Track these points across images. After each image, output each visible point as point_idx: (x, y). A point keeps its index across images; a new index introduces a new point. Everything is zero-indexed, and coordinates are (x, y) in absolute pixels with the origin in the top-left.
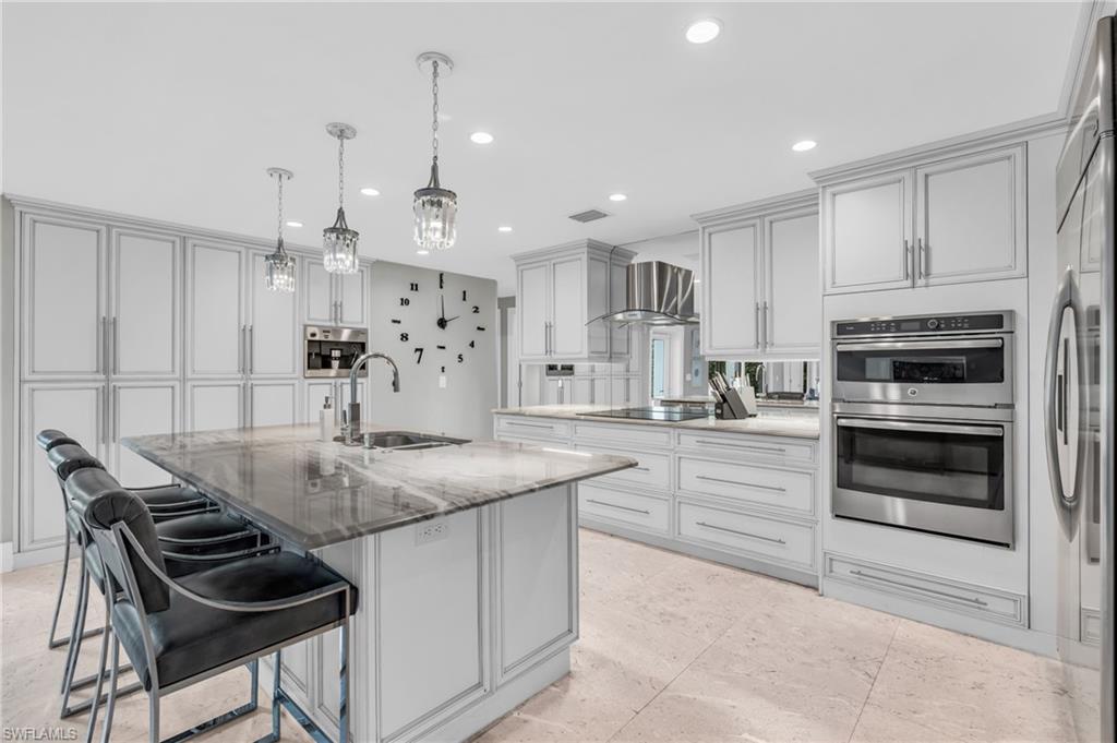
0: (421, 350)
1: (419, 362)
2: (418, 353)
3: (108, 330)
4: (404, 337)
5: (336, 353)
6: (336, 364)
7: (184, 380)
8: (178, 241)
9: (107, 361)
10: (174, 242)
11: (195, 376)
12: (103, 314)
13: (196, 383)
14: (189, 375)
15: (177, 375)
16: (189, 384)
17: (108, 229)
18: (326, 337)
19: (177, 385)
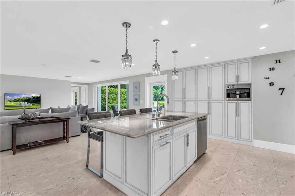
0: (283, 89)
1: (281, 94)
2: (282, 90)
3: (184, 90)
4: (272, 84)
5: (238, 93)
6: (238, 96)
8: (194, 69)
9: (184, 96)
11: (198, 100)
13: (198, 101)
15: (195, 99)
17: (184, 71)
18: (233, 87)
19: (195, 102)
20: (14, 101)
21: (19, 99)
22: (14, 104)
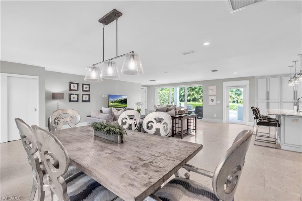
3: (268, 93)
7: (281, 101)
8: (280, 77)
9: (268, 98)
10: (279, 77)
12: (267, 91)
14: (282, 100)
15: (280, 100)
16: (282, 102)
17: (268, 78)
19: (280, 102)
20: (114, 102)
21: (117, 101)
22: (114, 104)
